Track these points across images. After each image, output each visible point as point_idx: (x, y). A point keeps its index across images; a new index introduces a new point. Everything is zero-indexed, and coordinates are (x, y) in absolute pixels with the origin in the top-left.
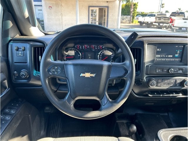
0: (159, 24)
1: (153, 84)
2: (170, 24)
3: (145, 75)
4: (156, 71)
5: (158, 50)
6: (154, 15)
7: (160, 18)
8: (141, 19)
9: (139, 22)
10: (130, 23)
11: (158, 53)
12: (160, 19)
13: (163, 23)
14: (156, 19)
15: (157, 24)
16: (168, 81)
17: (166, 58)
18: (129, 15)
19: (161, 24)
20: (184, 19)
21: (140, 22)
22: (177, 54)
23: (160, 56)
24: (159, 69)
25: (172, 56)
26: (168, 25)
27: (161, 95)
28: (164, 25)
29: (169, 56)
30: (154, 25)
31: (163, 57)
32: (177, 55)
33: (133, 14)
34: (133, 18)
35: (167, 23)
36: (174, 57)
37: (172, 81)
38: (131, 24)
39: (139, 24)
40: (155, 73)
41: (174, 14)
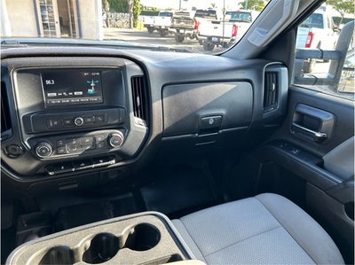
0: (178, 31)
1: (44, 151)
2: (195, 31)
3: (24, 135)
4: (48, 125)
5: (48, 82)
6: (171, 15)
7: (179, 20)
8: (149, 20)
9: (145, 26)
10: (130, 27)
11: (48, 88)
12: (179, 22)
13: (185, 29)
14: (173, 21)
15: (175, 30)
16: (80, 140)
17: (69, 97)
18: (126, 12)
19: (182, 31)
20: (213, 22)
21: (147, 26)
22: (91, 88)
23: (55, 94)
24: (54, 120)
25: (81, 93)
26: (191, 32)
27: (73, 170)
28: (187, 32)
29: (75, 93)
30: (171, 32)
31: (63, 97)
32: (91, 91)
33: (134, 10)
34: (135, 17)
35: (191, 29)
36: (86, 94)
37: (87, 140)
38: (133, 30)
39: (146, 29)
40: (47, 129)
41: (200, 13)
